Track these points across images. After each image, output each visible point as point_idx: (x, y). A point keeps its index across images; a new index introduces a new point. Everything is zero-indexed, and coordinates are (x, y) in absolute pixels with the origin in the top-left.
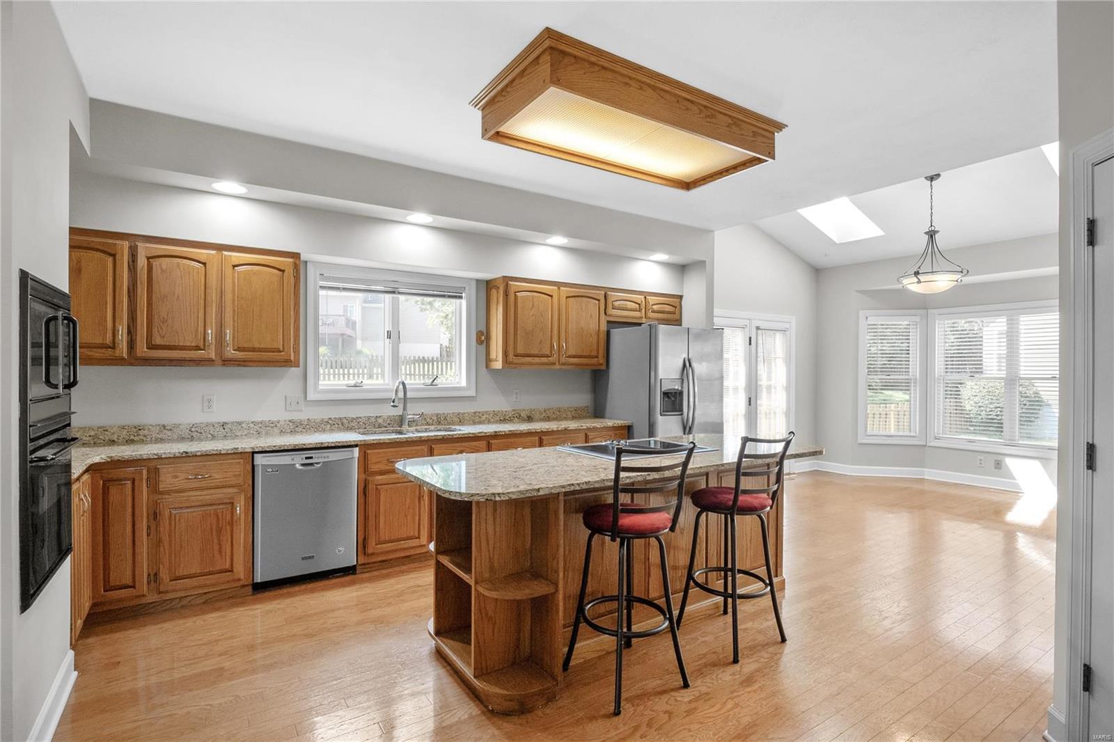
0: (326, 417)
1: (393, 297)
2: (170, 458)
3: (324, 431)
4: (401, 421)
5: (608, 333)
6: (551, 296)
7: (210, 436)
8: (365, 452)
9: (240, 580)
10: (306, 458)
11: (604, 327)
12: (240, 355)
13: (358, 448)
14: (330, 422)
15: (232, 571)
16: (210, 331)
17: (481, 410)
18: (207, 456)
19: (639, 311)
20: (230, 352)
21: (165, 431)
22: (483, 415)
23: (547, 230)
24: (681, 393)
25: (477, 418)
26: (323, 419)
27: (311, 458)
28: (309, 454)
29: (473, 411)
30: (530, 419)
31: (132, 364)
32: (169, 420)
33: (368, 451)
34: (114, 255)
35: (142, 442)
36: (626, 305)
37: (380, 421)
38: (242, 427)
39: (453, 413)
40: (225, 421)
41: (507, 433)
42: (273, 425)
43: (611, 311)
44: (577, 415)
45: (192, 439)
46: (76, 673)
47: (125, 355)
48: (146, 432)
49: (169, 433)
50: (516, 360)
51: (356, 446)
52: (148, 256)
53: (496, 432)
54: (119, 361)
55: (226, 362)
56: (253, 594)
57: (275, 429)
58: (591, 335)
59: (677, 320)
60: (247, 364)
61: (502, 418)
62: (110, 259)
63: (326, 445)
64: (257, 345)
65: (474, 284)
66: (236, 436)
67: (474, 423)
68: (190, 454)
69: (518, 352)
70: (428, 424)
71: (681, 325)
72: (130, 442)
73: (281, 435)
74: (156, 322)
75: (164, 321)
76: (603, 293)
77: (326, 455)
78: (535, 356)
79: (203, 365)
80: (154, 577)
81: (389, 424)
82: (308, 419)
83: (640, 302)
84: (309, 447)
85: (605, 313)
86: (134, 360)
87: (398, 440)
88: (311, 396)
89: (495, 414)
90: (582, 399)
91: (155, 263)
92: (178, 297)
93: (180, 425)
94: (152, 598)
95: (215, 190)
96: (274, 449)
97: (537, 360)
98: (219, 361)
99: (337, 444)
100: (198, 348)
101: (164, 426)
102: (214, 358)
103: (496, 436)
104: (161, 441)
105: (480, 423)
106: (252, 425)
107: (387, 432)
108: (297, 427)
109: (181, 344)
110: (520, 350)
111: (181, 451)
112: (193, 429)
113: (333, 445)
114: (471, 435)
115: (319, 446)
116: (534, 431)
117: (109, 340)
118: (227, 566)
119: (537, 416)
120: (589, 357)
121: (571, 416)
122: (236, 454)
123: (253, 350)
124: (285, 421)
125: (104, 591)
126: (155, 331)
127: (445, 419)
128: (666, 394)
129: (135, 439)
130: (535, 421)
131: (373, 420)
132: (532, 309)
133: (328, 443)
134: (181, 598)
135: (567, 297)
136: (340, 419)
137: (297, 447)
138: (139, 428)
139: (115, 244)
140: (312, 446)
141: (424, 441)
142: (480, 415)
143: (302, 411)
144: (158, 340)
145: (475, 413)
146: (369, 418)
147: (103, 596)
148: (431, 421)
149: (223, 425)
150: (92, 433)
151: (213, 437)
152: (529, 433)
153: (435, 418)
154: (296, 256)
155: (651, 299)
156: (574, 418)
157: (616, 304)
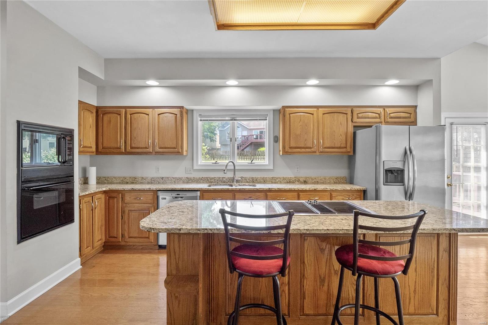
0: (201, 177)
1: (232, 122)
2: (127, 190)
3: (200, 183)
4: (232, 180)
5: (355, 134)
6: (313, 114)
7: (158, 182)
8: (203, 194)
9: (152, 242)
10: (177, 194)
11: (351, 130)
12: (161, 150)
13: (199, 192)
14: (203, 179)
15: (149, 238)
16: (150, 141)
17: (276, 177)
18: (140, 190)
19: (379, 118)
20: (157, 149)
21: (143, 180)
22: (277, 179)
23: (306, 77)
24: (402, 171)
25: (274, 180)
26: (200, 177)
27: (179, 194)
28: (178, 193)
29: (272, 177)
30: (305, 182)
31: (126, 154)
32: (144, 176)
33: (204, 194)
34: (120, 115)
35: (136, 183)
36: (368, 115)
37: (224, 179)
38: (169, 179)
39: (261, 177)
40: (163, 177)
41: (276, 189)
42: (180, 179)
43: (355, 119)
44: (338, 181)
45: (152, 183)
46: (81, 267)
47: (124, 151)
48: (137, 180)
49: (144, 180)
50: (290, 150)
51: (199, 191)
52: (130, 113)
53: (270, 189)
54: (121, 153)
55: (157, 153)
56: (158, 249)
57: (181, 181)
58: (341, 135)
59: (413, 122)
60: (164, 154)
61: (288, 181)
62: (119, 117)
63: (184, 189)
64: (166, 146)
65: (272, 112)
66: (167, 183)
67: (272, 183)
68: (134, 189)
69: (291, 146)
70: (247, 182)
71: (416, 125)
72: (133, 183)
73: (183, 184)
74: (133, 138)
75: (135, 138)
76: (350, 109)
77: (185, 194)
78: (303, 148)
79: (149, 154)
80: (123, 236)
81: (229, 181)
82: (194, 177)
83: (379, 113)
84: (177, 190)
85: (352, 121)
86: (126, 153)
87: (217, 189)
88: (195, 167)
89: (284, 179)
90: (343, 172)
91: (132, 116)
92: (140, 128)
93: (148, 177)
94: (123, 243)
95: (149, 85)
96: (164, 189)
97: (303, 150)
98: (154, 153)
99: (190, 189)
100: (146, 148)
101: (143, 178)
102: (152, 152)
103: (270, 190)
104: (141, 183)
105: (275, 183)
106: (172, 179)
107: (226, 185)
108: (189, 180)
109: (141, 146)
110: (293, 145)
111: (131, 188)
112: (152, 179)
113: (188, 190)
114: (255, 189)
115: (182, 189)
116: (294, 189)
117: (118, 146)
118: (147, 236)
119: (310, 181)
120: (340, 148)
121: (333, 182)
122: (150, 190)
123: (165, 148)
124: (185, 178)
125: (109, 237)
126: (132, 141)
127: (256, 180)
128: (388, 171)
129: (134, 182)
130: (309, 184)
131: (221, 179)
132: (299, 122)
133: (186, 188)
134: (134, 245)
135: (323, 114)
136: (207, 178)
137: (173, 190)
138: (135, 178)
139: (120, 111)
140: (179, 189)
141: (230, 190)
142: (276, 179)
143: (192, 174)
144: (133, 145)
145: (273, 178)
146: (219, 178)
147: (108, 239)
148: (249, 181)
149: (162, 178)
150: (122, 179)
151: (159, 183)
152: (290, 190)
153: (251, 179)
154: (182, 107)
155: (388, 110)
156: (335, 183)
157: (360, 115)
